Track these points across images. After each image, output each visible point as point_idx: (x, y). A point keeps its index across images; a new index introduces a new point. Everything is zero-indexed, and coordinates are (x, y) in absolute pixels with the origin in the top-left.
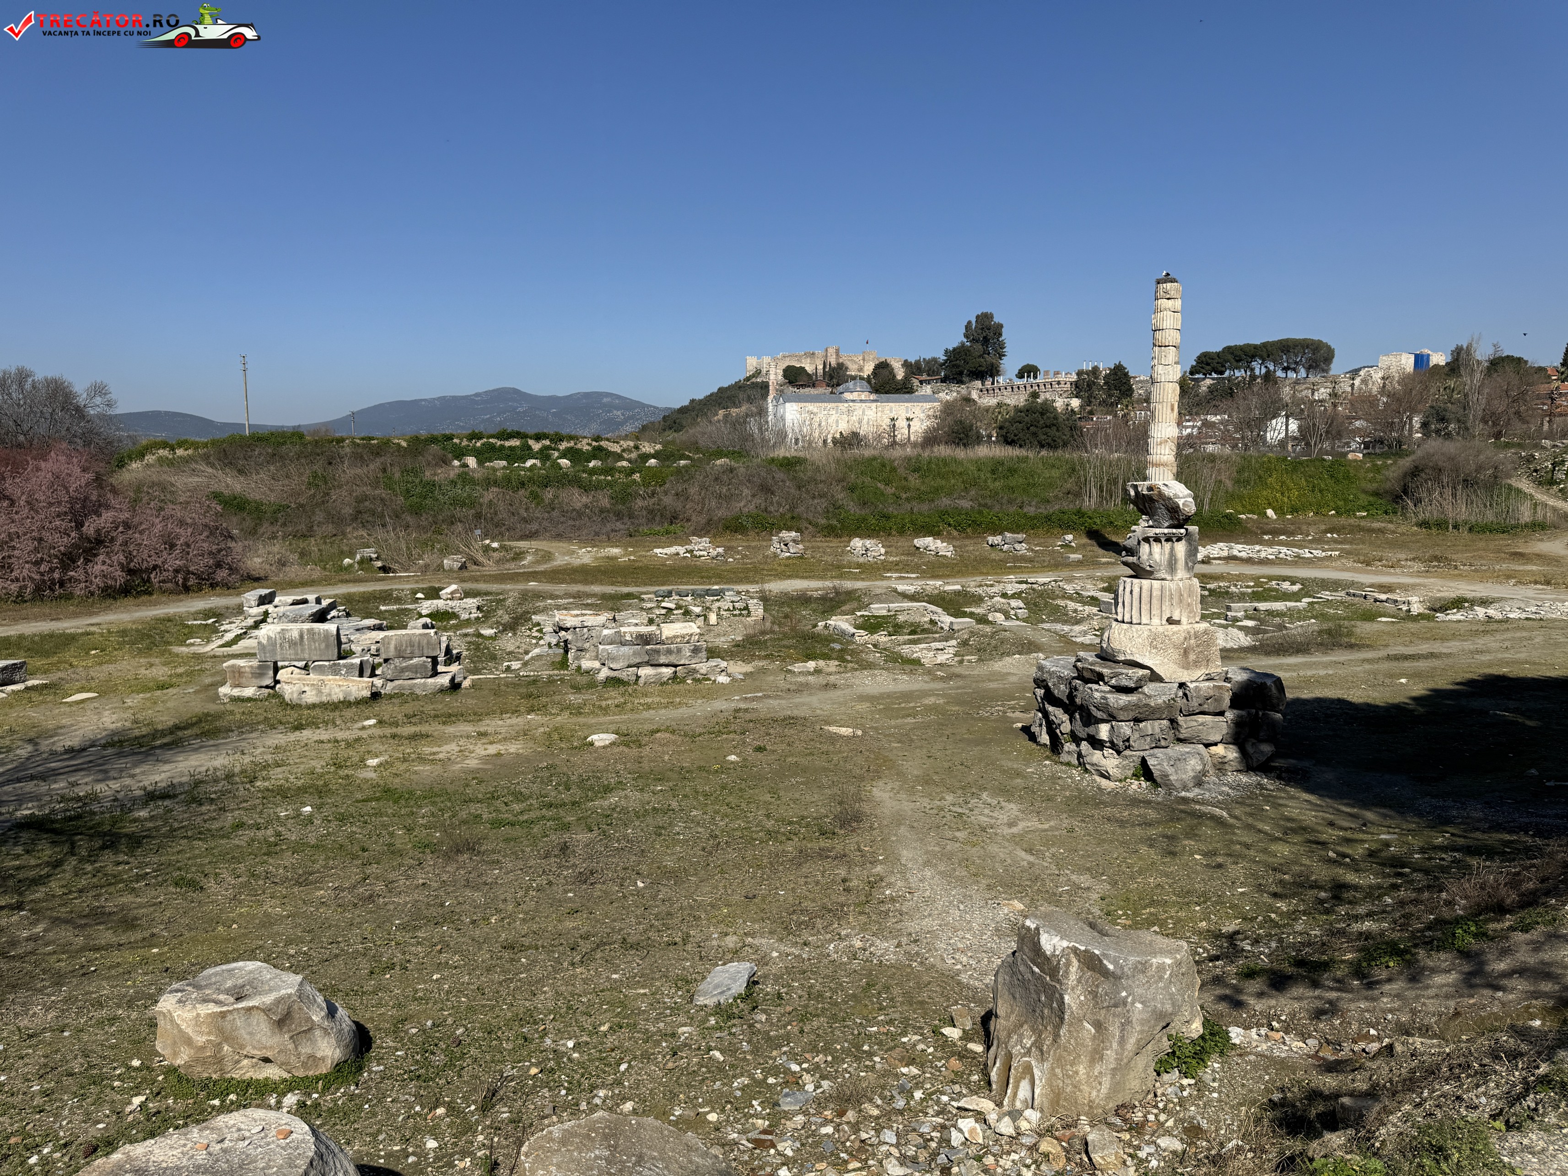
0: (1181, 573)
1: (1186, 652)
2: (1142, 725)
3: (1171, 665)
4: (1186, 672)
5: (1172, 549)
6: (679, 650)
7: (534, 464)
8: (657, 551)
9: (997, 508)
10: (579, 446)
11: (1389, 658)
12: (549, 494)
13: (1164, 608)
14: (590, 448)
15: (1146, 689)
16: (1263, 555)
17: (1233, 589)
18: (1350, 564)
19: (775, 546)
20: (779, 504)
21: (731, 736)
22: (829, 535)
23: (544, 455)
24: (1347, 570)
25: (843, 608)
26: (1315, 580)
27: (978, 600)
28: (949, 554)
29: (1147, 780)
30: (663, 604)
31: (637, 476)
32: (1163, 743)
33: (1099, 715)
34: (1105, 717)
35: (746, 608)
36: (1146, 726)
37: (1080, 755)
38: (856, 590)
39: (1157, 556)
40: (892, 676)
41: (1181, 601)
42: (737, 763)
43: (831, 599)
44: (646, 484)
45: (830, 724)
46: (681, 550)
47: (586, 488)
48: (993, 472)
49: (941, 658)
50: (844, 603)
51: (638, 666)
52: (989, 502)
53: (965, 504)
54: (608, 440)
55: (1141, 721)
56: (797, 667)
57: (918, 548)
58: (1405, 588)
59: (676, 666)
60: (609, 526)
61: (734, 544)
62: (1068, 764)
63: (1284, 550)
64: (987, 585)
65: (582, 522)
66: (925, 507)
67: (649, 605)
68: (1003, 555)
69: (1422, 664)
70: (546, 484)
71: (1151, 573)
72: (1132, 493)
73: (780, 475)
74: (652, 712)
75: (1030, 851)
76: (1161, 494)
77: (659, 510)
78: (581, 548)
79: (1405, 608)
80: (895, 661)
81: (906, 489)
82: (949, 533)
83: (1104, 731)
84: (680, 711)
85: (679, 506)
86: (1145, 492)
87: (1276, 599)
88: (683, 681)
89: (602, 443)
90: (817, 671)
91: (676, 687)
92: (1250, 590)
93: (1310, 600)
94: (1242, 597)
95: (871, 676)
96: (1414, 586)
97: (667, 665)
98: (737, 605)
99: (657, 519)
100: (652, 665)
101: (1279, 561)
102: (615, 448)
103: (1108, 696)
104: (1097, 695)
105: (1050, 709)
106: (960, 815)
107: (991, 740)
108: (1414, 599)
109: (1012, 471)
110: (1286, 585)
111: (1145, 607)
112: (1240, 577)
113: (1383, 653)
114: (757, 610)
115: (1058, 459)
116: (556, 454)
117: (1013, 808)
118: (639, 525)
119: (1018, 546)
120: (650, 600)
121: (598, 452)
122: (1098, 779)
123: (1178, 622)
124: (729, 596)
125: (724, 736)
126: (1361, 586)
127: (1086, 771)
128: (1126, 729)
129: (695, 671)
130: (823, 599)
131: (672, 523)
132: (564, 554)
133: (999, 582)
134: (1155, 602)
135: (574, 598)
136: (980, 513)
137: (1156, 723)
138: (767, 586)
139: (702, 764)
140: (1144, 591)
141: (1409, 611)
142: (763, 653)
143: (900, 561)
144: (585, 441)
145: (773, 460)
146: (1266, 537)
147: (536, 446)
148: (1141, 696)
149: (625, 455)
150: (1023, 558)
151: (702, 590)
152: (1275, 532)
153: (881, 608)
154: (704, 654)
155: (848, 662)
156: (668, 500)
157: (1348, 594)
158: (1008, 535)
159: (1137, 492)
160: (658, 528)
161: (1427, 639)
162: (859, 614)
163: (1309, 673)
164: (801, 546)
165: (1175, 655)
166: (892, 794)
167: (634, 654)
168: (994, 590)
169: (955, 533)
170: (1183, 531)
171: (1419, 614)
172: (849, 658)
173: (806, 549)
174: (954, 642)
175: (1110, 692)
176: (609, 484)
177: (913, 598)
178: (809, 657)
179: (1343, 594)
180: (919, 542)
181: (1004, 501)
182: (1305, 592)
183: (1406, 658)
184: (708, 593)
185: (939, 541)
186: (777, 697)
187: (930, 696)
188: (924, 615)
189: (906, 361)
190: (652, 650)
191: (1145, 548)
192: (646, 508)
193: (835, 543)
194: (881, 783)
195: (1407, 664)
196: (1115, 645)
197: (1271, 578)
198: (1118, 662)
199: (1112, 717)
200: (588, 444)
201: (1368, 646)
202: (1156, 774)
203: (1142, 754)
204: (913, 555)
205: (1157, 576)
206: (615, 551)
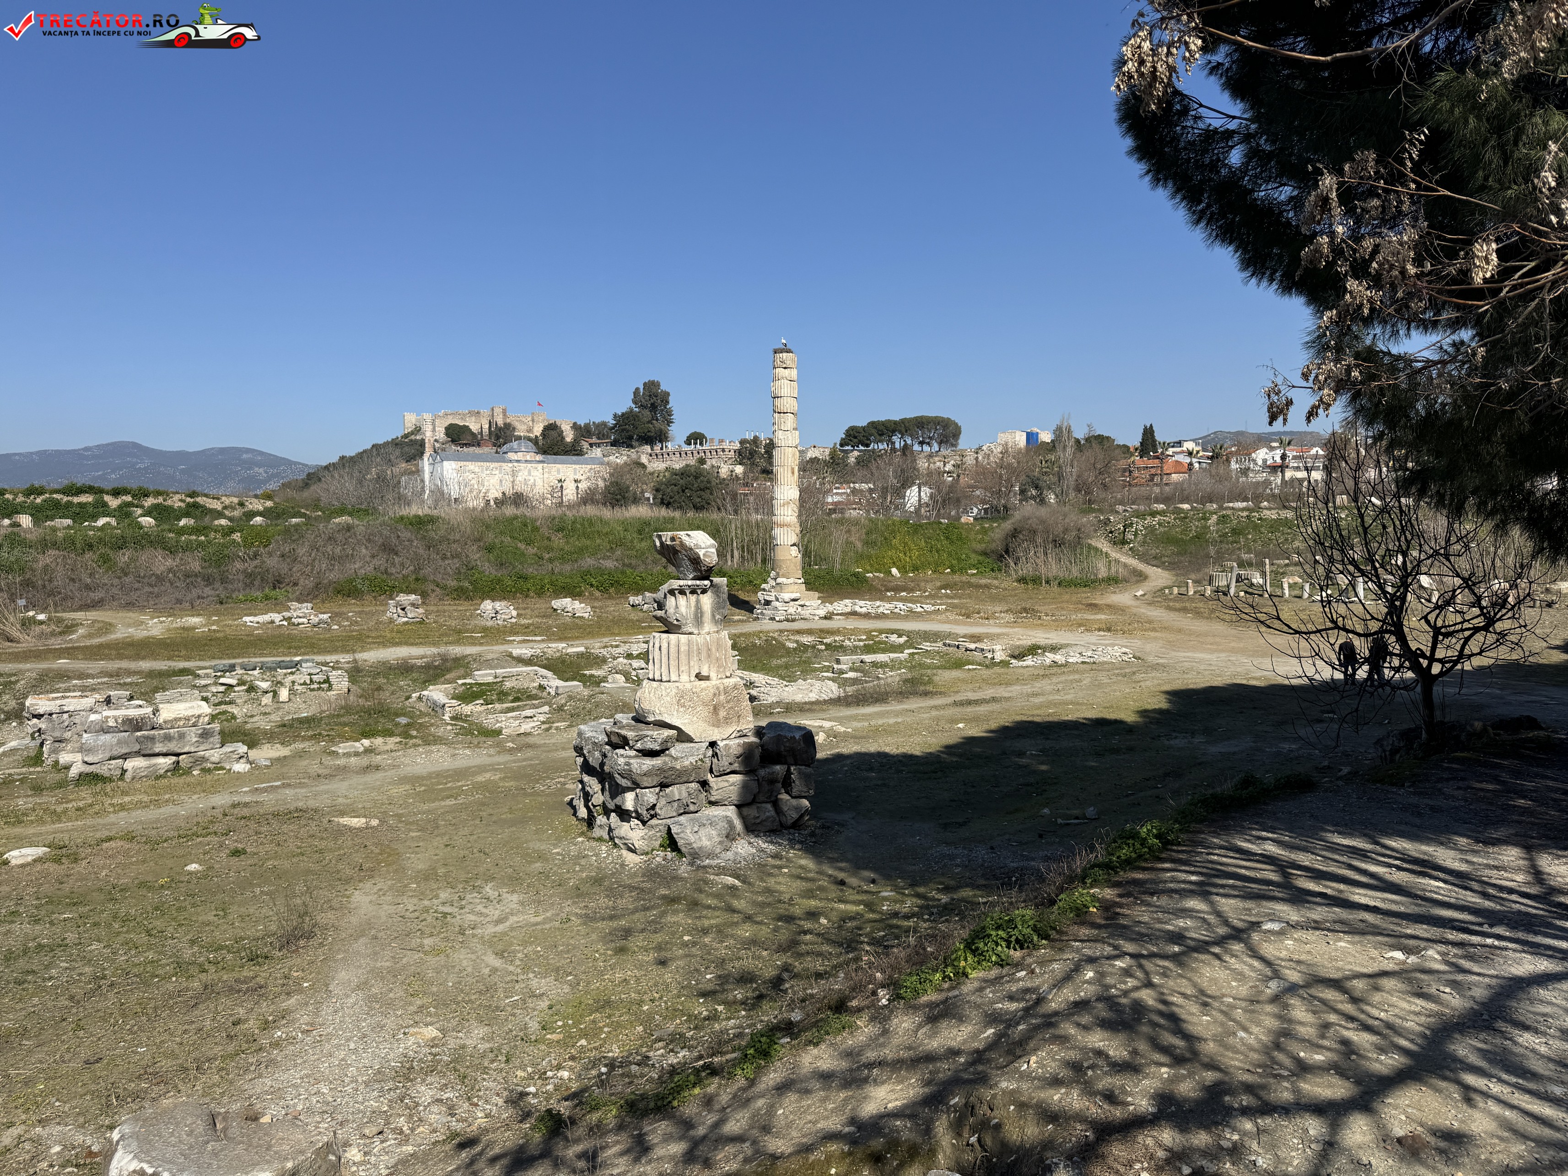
0: (708, 626)
1: (716, 709)
2: (668, 790)
3: (701, 723)
4: (716, 730)
5: (698, 601)
6: (182, 736)
7: (108, 524)
8: (247, 619)
9: (642, 568)
10: (169, 502)
11: (955, 704)
12: (123, 557)
13: (692, 663)
14: (183, 505)
15: (673, 751)
16: (881, 610)
17: (847, 643)
18: (952, 616)
19: (392, 611)
20: (402, 565)
21: (208, 839)
22: (459, 598)
23: (123, 513)
24: (948, 622)
25: (447, 677)
26: (918, 632)
27: (600, 661)
28: (586, 615)
29: (673, 850)
30: (222, 680)
31: (237, 536)
32: (692, 808)
33: (624, 782)
34: (629, 784)
35: (327, 681)
36: (672, 791)
37: (610, 830)
38: (467, 656)
39: (683, 609)
40: (452, 751)
41: (709, 656)
42: (198, 872)
43: (436, 667)
44: (247, 544)
45: (342, 814)
46: (277, 617)
47: (171, 550)
48: (640, 532)
49: (526, 727)
50: (449, 670)
51: (125, 757)
52: (634, 562)
53: (609, 564)
54: (206, 496)
55: (668, 786)
56: (342, 748)
57: (555, 610)
58: (992, 637)
59: (178, 755)
60: (195, 592)
61: (344, 610)
62: (600, 839)
63: (900, 605)
64: (612, 646)
65: (163, 588)
66: (568, 567)
67: (203, 682)
68: (641, 614)
69: (982, 709)
70: (120, 544)
71: (679, 627)
72: (658, 544)
73: (405, 535)
74: (123, 814)
75: (500, 954)
76: (682, 544)
77: (259, 573)
78: (152, 618)
79: (990, 656)
80: (468, 732)
81: (549, 549)
82: (591, 594)
83: (629, 801)
84: (162, 810)
85: (284, 568)
86: (669, 543)
87: (884, 651)
88: (188, 772)
89: (200, 500)
90: (368, 751)
91: (175, 780)
92: (862, 644)
93: (911, 651)
94: (854, 650)
95: (426, 753)
96: (998, 636)
97: (165, 755)
98: (315, 678)
99: (256, 583)
100: (144, 756)
101: (894, 616)
102: (216, 505)
103: (632, 761)
104: (621, 761)
105: (586, 778)
106: (445, 915)
107: (531, 818)
108: (998, 647)
110: (894, 638)
111: (673, 663)
112: (855, 631)
113: (949, 700)
114: (341, 682)
115: (704, 520)
116: (139, 511)
117: (512, 900)
118: (233, 591)
120: (207, 676)
121: (193, 510)
122: (625, 852)
123: (707, 678)
124: (306, 667)
125: (200, 839)
126: (956, 636)
127: (615, 845)
128: (650, 796)
129: (204, 759)
130: (428, 667)
131: (275, 588)
132: (129, 626)
133: (625, 642)
134: (683, 657)
135: (111, 676)
136: (624, 573)
137: (683, 787)
138: (361, 656)
139: (149, 878)
140: (672, 646)
141: (993, 658)
142: (310, 733)
143: (532, 624)
144: (177, 497)
145: (402, 518)
146: (889, 594)
147: (113, 503)
148: (667, 759)
149: (227, 512)
151: (273, 662)
152: (897, 589)
153: (487, 675)
154: (217, 739)
155: (412, 737)
156: (272, 562)
157: (945, 644)
158: (647, 594)
159: (662, 543)
160: (259, 594)
161: (995, 684)
162: (460, 682)
163: (880, 722)
164: (421, 610)
165: (704, 712)
166: (374, 897)
167: (119, 742)
168: (619, 650)
169: (598, 594)
170: (707, 582)
171: (1002, 662)
172: (414, 733)
173: (427, 613)
174: (546, 708)
175: (636, 756)
176: (200, 544)
177: (528, 662)
178: (366, 735)
179: (940, 644)
180: (557, 603)
181: (649, 561)
182: (909, 644)
183: (969, 703)
184: (281, 665)
185: (577, 602)
186: (301, 785)
187: (488, 771)
188: (533, 681)
189: (575, 424)
190: (144, 737)
191: (671, 601)
192: (245, 571)
193: (464, 606)
194: (368, 885)
195: (969, 709)
196: (646, 706)
197: (881, 632)
198: (648, 723)
199: (636, 785)
200: (181, 500)
201: (941, 693)
202: (681, 843)
203: (668, 821)
204: (549, 616)
205: (684, 630)
206: (195, 620)
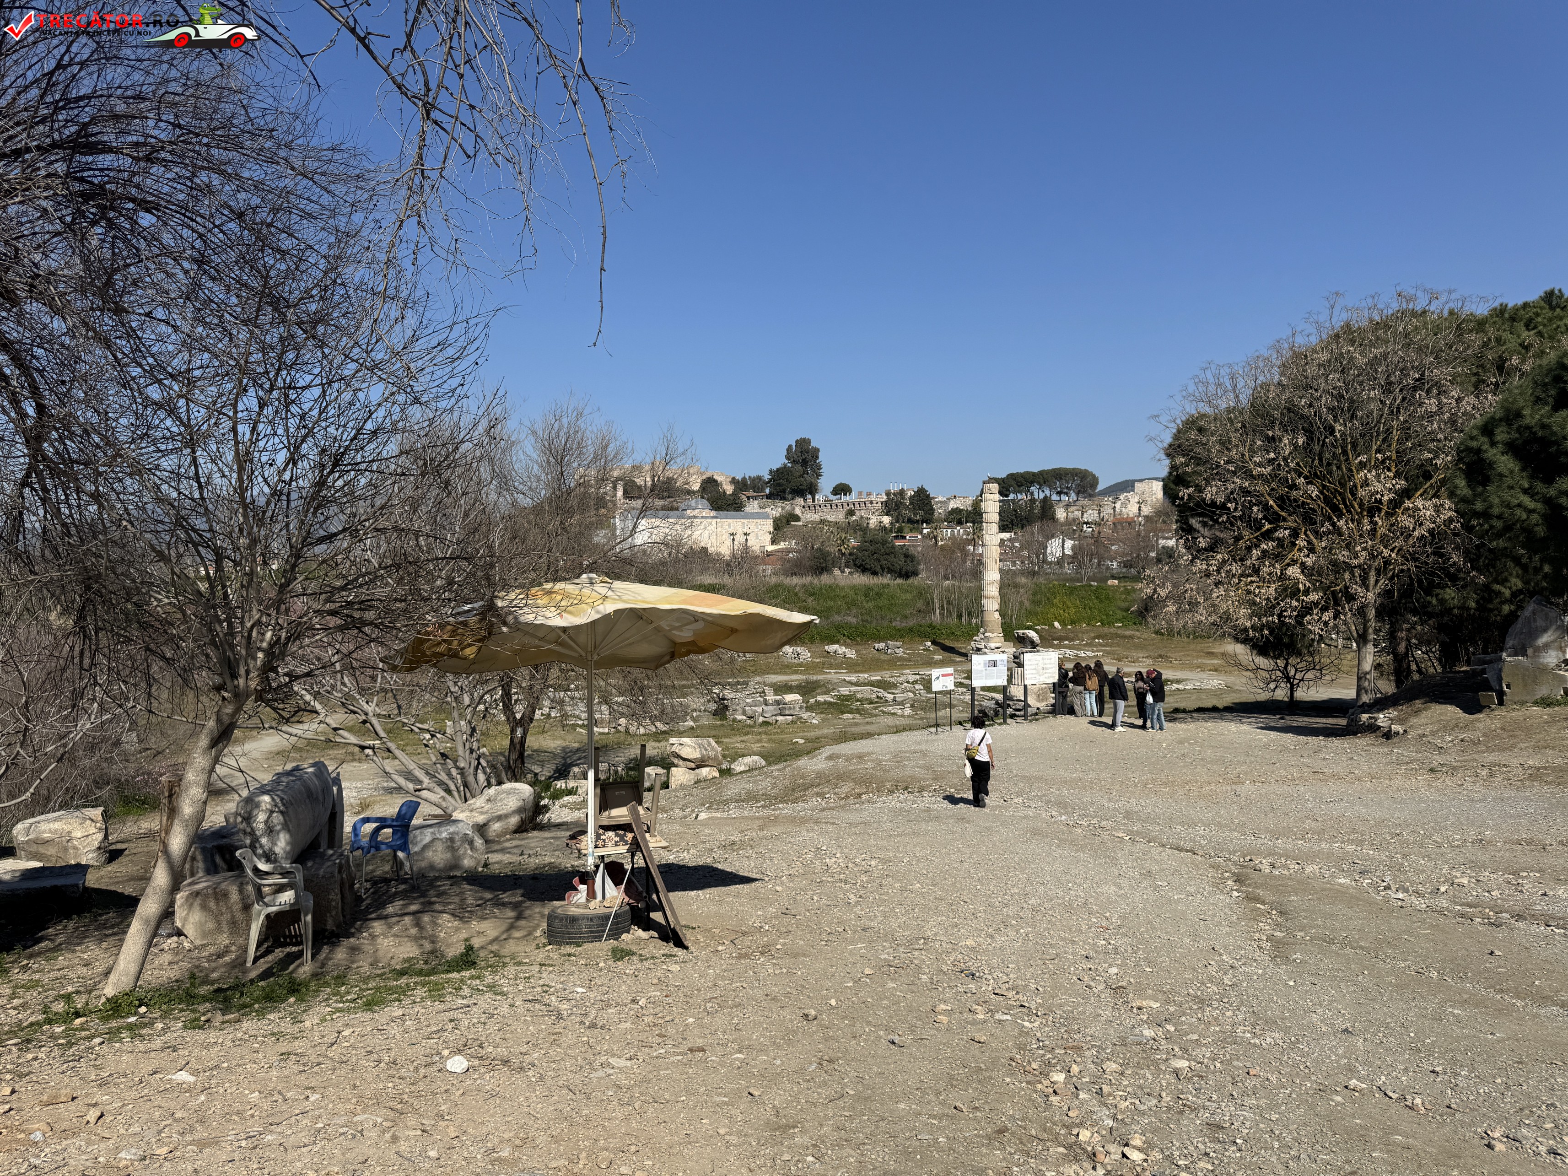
9: (874, 623)
27: (894, 685)
28: (854, 655)
50: (814, 689)
52: (868, 618)
53: (851, 620)
57: (829, 653)
63: (1068, 651)
64: (894, 676)
68: (889, 656)
82: (848, 641)
97: (789, 715)
109: (879, 595)
115: (909, 585)
119: (897, 651)
129: (801, 718)
133: (902, 674)
136: (864, 626)
143: (827, 661)
150: (901, 659)
152: (1061, 639)
153: (845, 691)
155: (864, 714)
158: (888, 642)
162: (833, 694)
168: (901, 679)
177: (856, 684)
180: (829, 648)
181: (878, 617)
185: (845, 647)
188: (872, 694)
189: (734, 479)
204: (831, 657)
